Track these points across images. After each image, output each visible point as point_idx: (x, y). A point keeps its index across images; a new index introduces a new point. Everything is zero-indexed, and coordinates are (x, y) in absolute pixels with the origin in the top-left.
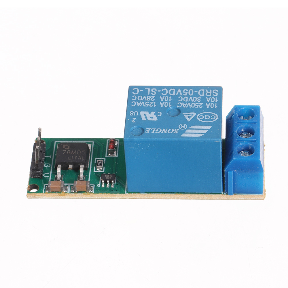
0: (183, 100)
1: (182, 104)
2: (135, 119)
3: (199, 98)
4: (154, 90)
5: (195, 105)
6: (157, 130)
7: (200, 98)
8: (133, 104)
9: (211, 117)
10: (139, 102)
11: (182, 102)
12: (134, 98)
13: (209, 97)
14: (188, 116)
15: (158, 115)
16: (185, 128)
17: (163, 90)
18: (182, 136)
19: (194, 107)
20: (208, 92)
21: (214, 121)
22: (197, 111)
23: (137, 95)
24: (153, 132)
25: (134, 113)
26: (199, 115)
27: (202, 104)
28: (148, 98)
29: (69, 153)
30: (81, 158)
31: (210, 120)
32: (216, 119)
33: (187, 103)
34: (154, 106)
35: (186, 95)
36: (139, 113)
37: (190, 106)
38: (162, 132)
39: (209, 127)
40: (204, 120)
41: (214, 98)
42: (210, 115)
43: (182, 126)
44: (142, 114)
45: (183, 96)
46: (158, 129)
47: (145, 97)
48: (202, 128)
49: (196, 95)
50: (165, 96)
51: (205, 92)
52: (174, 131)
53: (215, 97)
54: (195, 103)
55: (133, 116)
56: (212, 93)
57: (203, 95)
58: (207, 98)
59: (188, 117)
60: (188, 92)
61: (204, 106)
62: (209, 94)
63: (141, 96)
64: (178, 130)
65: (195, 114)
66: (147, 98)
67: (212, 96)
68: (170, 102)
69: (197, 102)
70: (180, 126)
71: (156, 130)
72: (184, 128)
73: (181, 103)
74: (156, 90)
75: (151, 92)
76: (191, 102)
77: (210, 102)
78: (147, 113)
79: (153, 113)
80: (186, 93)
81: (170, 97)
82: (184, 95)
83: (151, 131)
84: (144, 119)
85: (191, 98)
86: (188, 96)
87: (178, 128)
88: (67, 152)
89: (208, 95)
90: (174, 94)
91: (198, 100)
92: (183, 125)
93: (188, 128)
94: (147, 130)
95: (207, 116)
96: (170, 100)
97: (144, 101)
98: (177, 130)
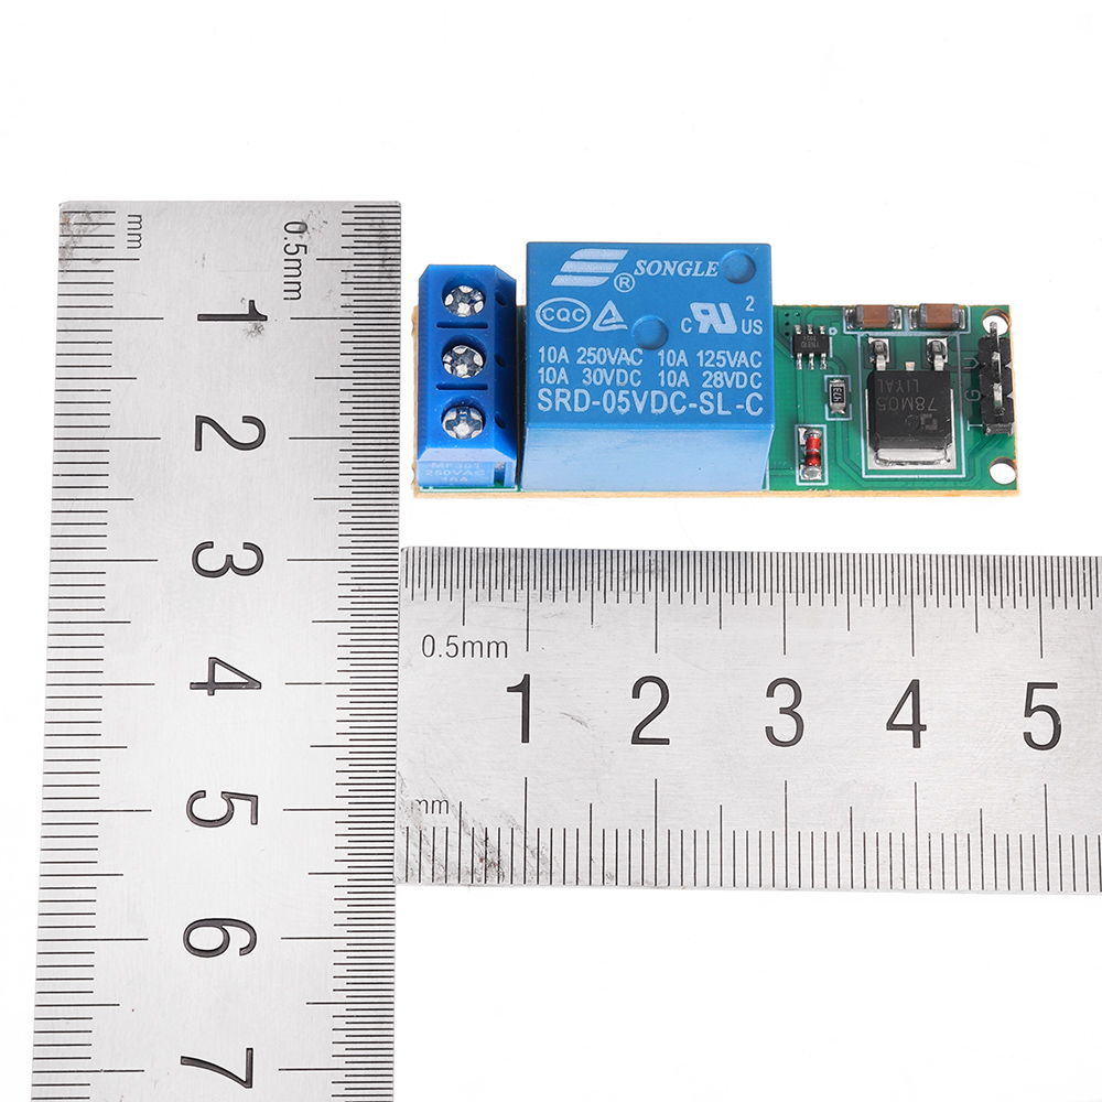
0: (629, 375)
1: (630, 360)
2: (748, 309)
3: (587, 380)
4: (707, 408)
5: (597, 358)
6: (689, 270)
7: (584, 381)
8: (757, 360)
9: (555, 314)
10: (743, 367)
11: (630, 368)
12: (757, 380)
13: (562, 385)
14: (613, 320)
15: (690, 321)
16: (618, 279)
17: (684, 407)
18: (626, 251)
19: (600, 350)
20: (565, 401)
21: (546, 303)
22: (590, 337)
23: (749, 390)
24: (698, 264)
25: (753, 327)
26: (585, 323)
27: (579, 361)
28: (720, 379)
29: (920, 401)
30: (884, 384)
31: (557, 306)
32: (540, 307)
33: (619, 363)
34: (701, 351)
35: (622, 392)
36: (739, 327)
37: (607, 352)
38: (675, 263)
39: (559, 281)
40: (572, 307)
41: (548, 379)
42: (556, 323)
43: (626, 283)
44: (730, 327)
45: (629, 387)
46: (688, 274)
47: (729, 384)
48: (575, 278)
49: (596, 392)
50: (676, 389)
51: (571, 402)
52: (645, 267)
53: (546, 385)
54: (597, 365)
55: (753, 316)
56: (553, 398)
57: (577, 392)
58: (567, 382)
59: (611, 318)
60: (617, 404)
61: (573, 355)
62: (563, 395)
63: (738, 386)
64: (636, 273)
65: (596, 327)
66: (724, 378)
67: (553, 388)
68: (662, 368)
69: (593, 368)
70: (630, 284)
71: (692, 272)
72: (621, 279)
73: (634, 363)
74: (701, 408)
75: (715, 402)
76: (608, 366)
77: (558, 367)
78: (720, 329)
79: (703, 329)
80: (621, 399)
81: (663, 383)
82: (627, 392)
83: (704, 268)
84: (725, 307)
85: (609, 383)
86: (617, 390)
87: (635, 276)
88: (926, 405)
89: (563, 390)
90: (654, 393)
91: (588, 376)
92: (624, 288)
93: (612, 276)
94: (714, 269)
95: (564, 319)
96: (662, 374)
97: (729, 370)
98: (640, 271)
